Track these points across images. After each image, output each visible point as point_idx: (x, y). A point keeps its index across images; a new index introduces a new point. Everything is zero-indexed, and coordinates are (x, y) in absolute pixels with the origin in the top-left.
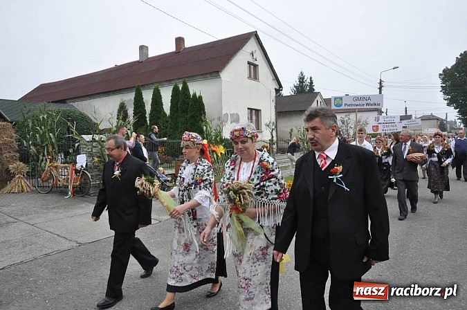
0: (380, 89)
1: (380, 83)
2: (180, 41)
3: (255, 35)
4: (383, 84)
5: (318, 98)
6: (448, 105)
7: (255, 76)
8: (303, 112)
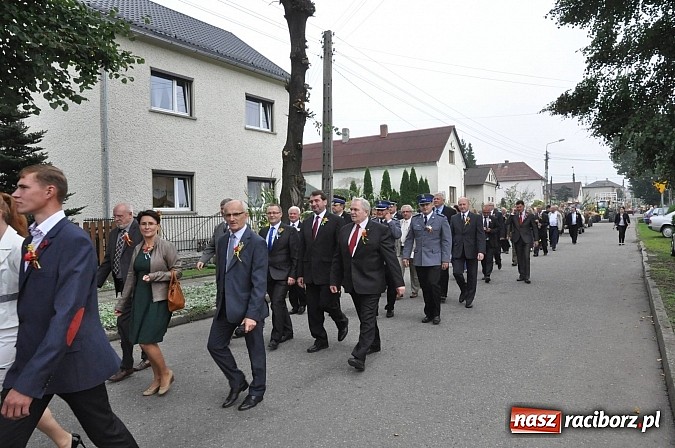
0: (547, 160)
1: (547, 155)
2: (384, 128)
3: (453, 129)
4: (549, 156)
5: (490, 173)
6: (619, 173)
7: (452, 161)
8: (479, 186)
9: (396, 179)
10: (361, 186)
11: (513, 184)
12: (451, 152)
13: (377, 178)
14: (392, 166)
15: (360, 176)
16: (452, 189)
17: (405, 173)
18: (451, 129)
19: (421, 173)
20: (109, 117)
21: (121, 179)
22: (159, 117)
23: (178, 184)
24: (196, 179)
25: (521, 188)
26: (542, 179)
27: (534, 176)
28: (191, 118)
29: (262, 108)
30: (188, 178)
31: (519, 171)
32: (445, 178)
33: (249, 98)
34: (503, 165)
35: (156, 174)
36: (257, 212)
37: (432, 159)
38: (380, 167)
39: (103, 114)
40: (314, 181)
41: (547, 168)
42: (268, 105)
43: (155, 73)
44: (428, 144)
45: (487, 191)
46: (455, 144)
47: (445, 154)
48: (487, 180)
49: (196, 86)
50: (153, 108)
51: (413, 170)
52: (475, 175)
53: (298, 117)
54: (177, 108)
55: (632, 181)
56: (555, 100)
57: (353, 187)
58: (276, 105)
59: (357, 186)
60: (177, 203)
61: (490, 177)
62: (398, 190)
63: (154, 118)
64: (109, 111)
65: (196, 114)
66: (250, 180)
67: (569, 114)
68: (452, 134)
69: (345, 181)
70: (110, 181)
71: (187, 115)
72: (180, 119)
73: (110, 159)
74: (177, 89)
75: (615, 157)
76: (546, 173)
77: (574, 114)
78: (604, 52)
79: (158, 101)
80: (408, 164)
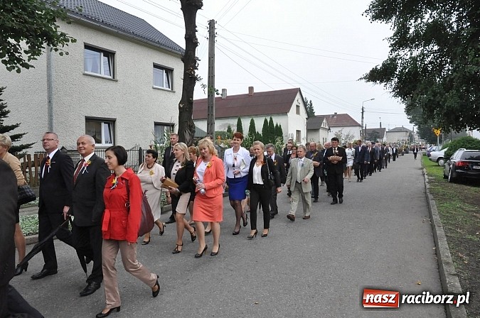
0: (363, 113)
1: (363, 109)
2: (251, 89)
3: (299, 90)
5: (324, 121)
6: (411, 122)
7: (298, 112)
8: (317, 130)
9: (259, 124)
10: (234, 129)
11: (340, 129)
12: (298, 106)
13: (246, 124)
14: (257, 115)
15: (234, 122)
16: (298, 132)
17: (266, 121)
18: (297, 91)
19: (277, 121)
20: (53, 78)
21: (62, 123)
22: (90, 78)
23: (104, 127)
24: (118, 124)
25: (345, 131)
26: (359, 126)
27: (354, 124)
28: (114, 80)
29: (165, 74)
30: (111, 122)
31: (344, 120)
32: (293, 124)
33: (156, 66)
34: (333, 116)
35: (88, 119)
36: (161, 147)
37: (284, 111)
38: (248, 116)
39: (49, 76)
40: (202, 126)
41: (363, 118)
42: (169, 71)
43: (87, 47)
44: (282, 101)
45: (322, 134)
46: (300, 101)
47: (293, 108)
48: (322, 126)
49: (117, 57)
50: (86, 72)
51: (271, 119)
52: (314, 123)
53: (190, 80)
54: (104, 72)
55: (419, 128)
56: (368, 72)
57: (229, 130)
58: (175, 72)
59: (232, 129)
60: (103, 140)
61: (324, 124)
62: (261, 132)
63: (87, 79)
64: (54, 74)
65: (117, 77)
66: (156, 124)
67: (378, 82)
68: (298, 94)
69: (224, 125)
70: (54, 124)
71: (111, 77)
72: (105, 80)
73: (54, 109)
74: (104, 59)
75: (408, 111)
76: (362, 121)
77: (381, 82)
78: (401, 40)
79: (90, 67)
80: (268, 115)
